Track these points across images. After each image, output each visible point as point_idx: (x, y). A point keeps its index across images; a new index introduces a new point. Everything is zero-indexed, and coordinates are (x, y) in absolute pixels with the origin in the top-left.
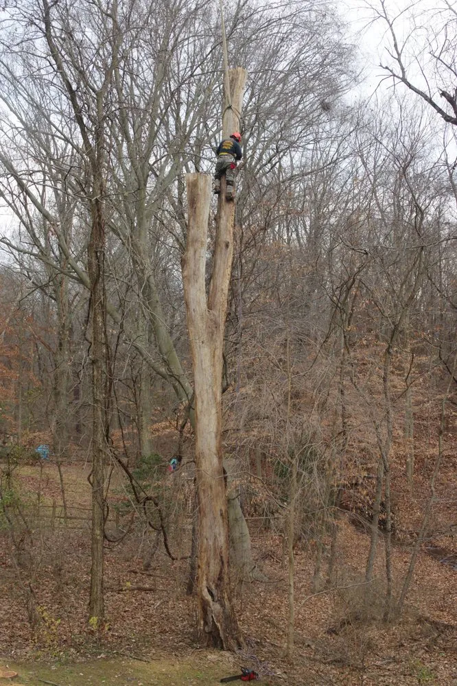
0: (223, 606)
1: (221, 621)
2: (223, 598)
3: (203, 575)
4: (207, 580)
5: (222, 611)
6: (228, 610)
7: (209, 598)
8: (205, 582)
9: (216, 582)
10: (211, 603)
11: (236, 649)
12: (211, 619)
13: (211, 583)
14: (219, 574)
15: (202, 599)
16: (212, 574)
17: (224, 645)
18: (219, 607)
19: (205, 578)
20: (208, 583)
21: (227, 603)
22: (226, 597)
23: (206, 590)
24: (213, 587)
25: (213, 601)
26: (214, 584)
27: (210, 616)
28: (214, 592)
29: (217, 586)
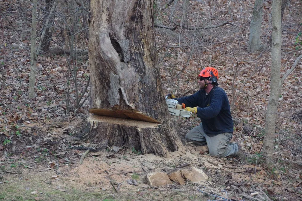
0: (140, 70)
1: (138, 99)
2: (141, 55)
3: (100, 12)
4: (109, 20)
5: (138, 79)
6: (150, 79)
7: (114, 55)
8: (105, 25)
9: (128, 24)
10: (119, 65)
11: (165, 150)
12: (118, 96)
13: (117, 27)
14: (134, 9)
15: (99, 57)
16: (119, 10)
17: (143, 145)
18: (134, 73)
19: (105, 17)
20: (111, 28)
21: (148, 65)
22: (146, 53)
23: (108, 40)
24: (121, 34)
25: (122, 60)
26: (123, 29)
27: (115, 90)
28: (124, 44)
29: (129, 32)
